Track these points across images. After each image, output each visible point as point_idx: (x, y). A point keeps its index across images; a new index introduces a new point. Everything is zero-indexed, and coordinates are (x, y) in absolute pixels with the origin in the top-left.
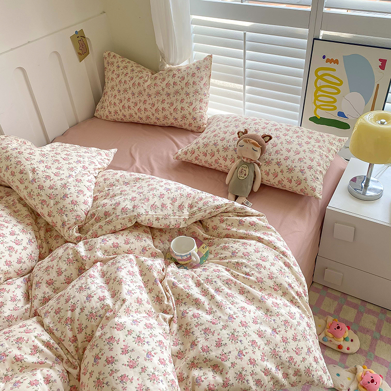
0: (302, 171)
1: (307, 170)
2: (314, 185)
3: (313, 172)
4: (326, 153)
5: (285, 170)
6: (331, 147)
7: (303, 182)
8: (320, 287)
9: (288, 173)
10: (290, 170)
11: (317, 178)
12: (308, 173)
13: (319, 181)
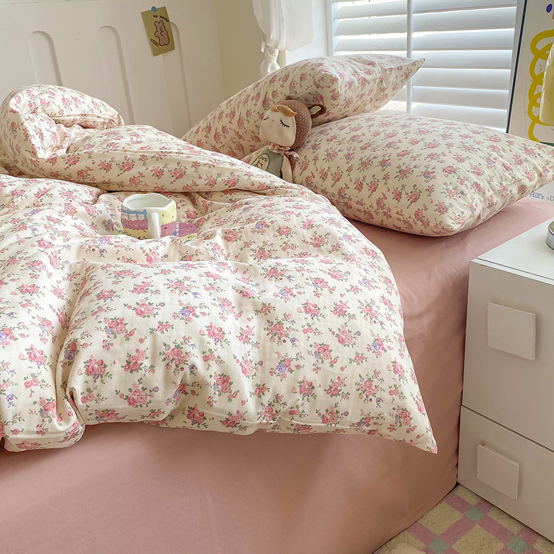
0: (427, 175)
1: (439, 174)
2: (447, 201)
3: (455, 180)
4: (505, 162)
5: (393, 174)
6: (524, 156)
7: (424, 194)
8: (473, 501)
9: (397, 179)
10: (403, 173)
11: (462, 193)
12: (440, 180)
13: (464, 199)
